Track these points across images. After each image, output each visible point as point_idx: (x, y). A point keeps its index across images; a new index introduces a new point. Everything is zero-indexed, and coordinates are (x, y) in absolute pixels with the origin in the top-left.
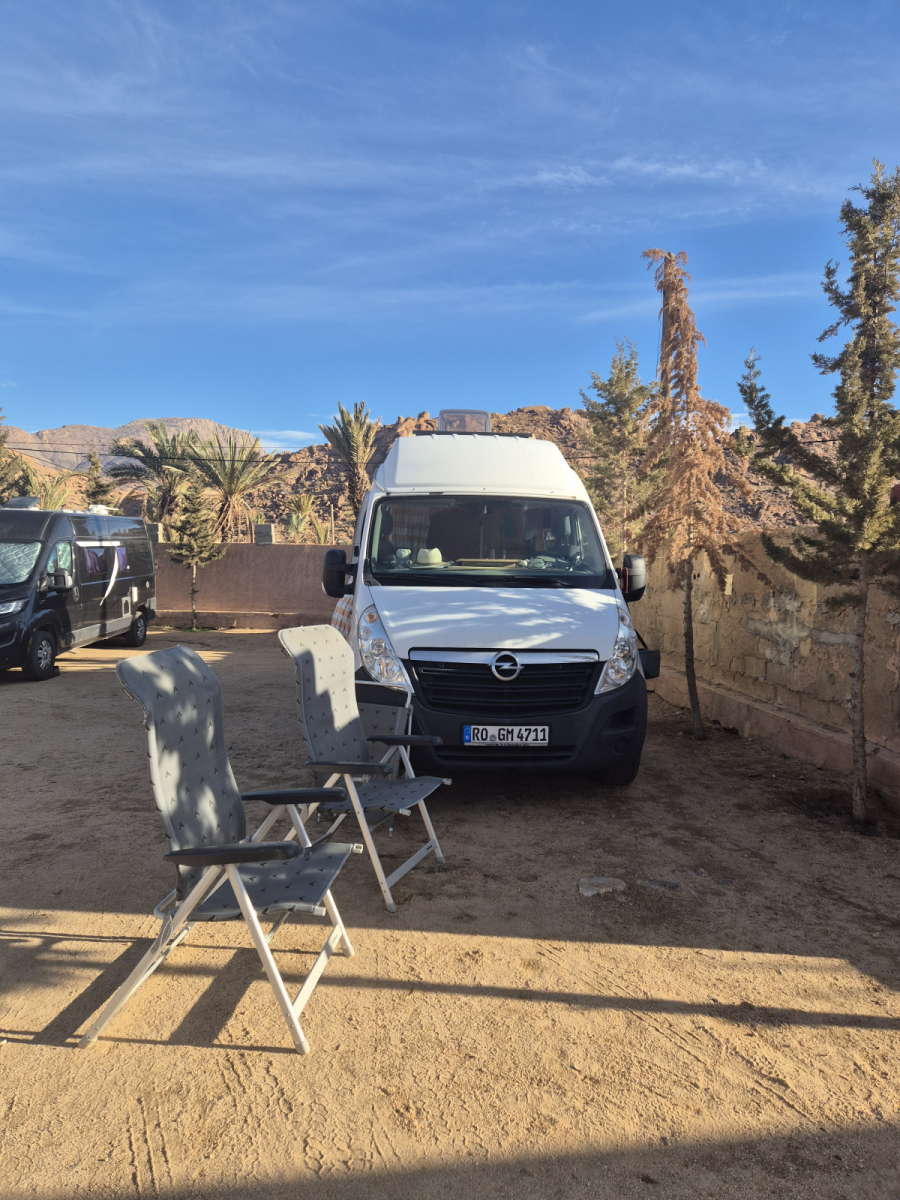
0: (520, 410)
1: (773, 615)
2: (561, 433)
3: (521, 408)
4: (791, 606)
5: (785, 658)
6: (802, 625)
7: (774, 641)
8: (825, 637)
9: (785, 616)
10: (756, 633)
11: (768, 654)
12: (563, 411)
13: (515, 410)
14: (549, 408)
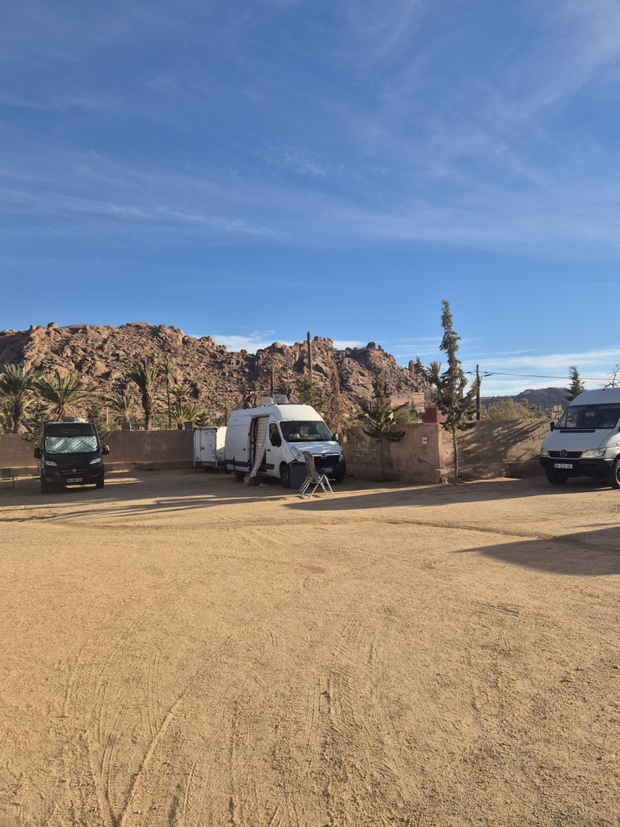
0: (128, 325)
1: (359, 446)
2: (160, 342)
3: (130, 323)
4: (364, 444)
5: (363, 456)
6: (367, 448)
7: (360, 452)
8: (372, 450)
9: (362, 446)
10: (355, 451)
11: (359, 456)
12: (160, 327)
13: (125, 324)
14: (150, 325)
